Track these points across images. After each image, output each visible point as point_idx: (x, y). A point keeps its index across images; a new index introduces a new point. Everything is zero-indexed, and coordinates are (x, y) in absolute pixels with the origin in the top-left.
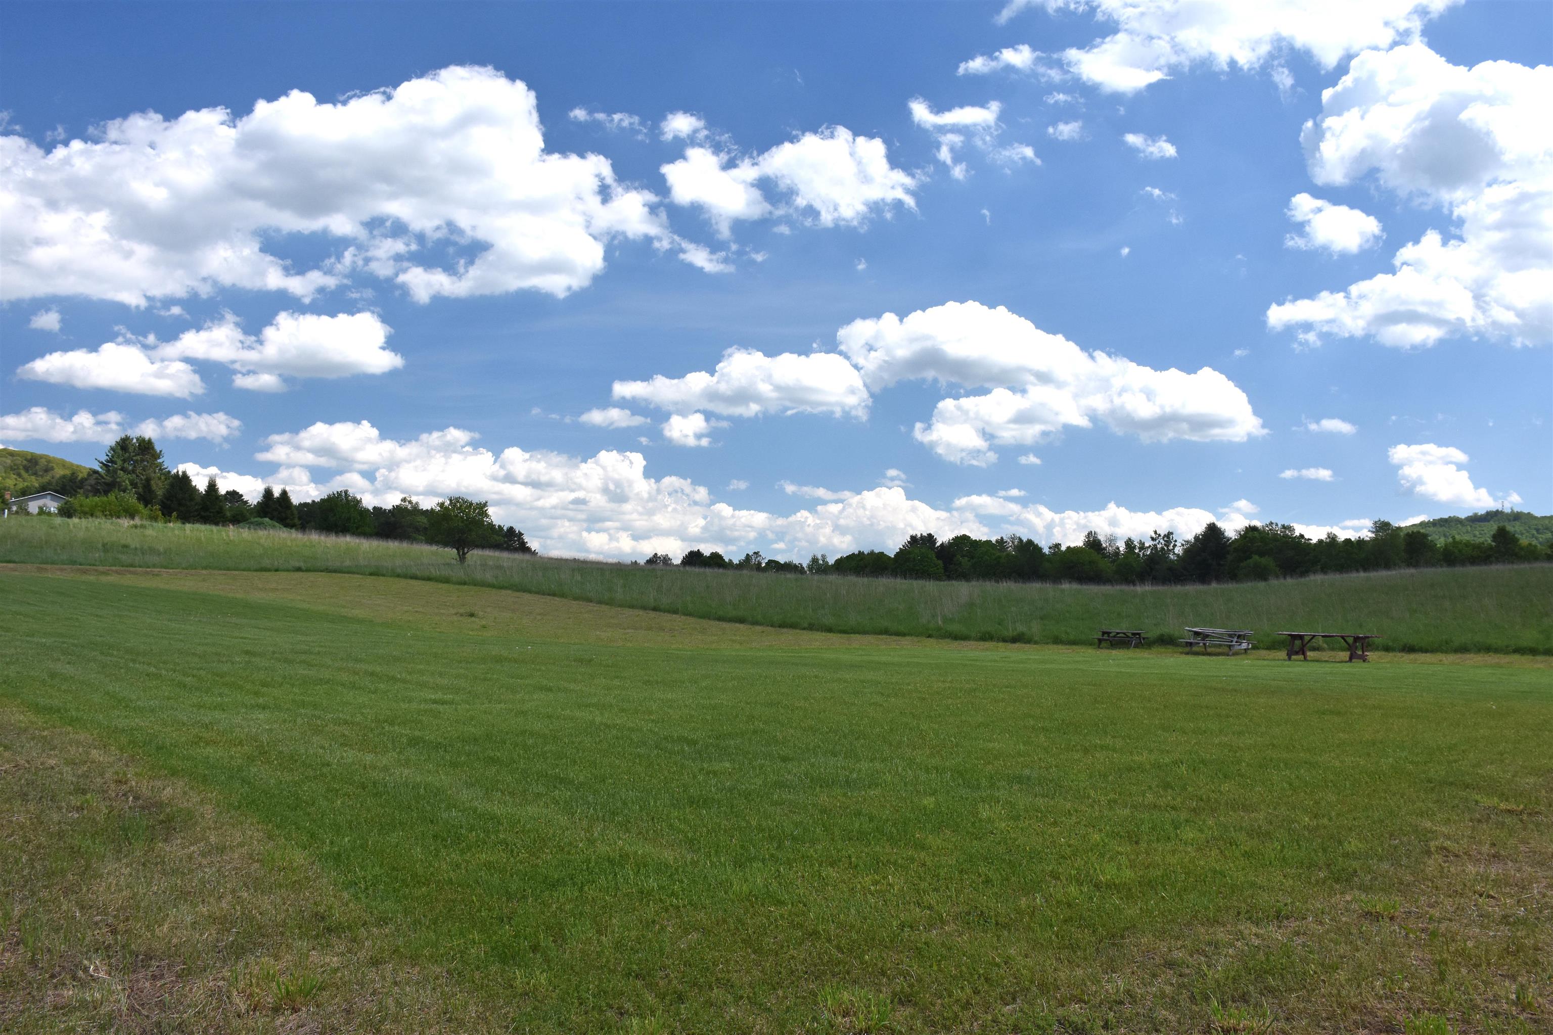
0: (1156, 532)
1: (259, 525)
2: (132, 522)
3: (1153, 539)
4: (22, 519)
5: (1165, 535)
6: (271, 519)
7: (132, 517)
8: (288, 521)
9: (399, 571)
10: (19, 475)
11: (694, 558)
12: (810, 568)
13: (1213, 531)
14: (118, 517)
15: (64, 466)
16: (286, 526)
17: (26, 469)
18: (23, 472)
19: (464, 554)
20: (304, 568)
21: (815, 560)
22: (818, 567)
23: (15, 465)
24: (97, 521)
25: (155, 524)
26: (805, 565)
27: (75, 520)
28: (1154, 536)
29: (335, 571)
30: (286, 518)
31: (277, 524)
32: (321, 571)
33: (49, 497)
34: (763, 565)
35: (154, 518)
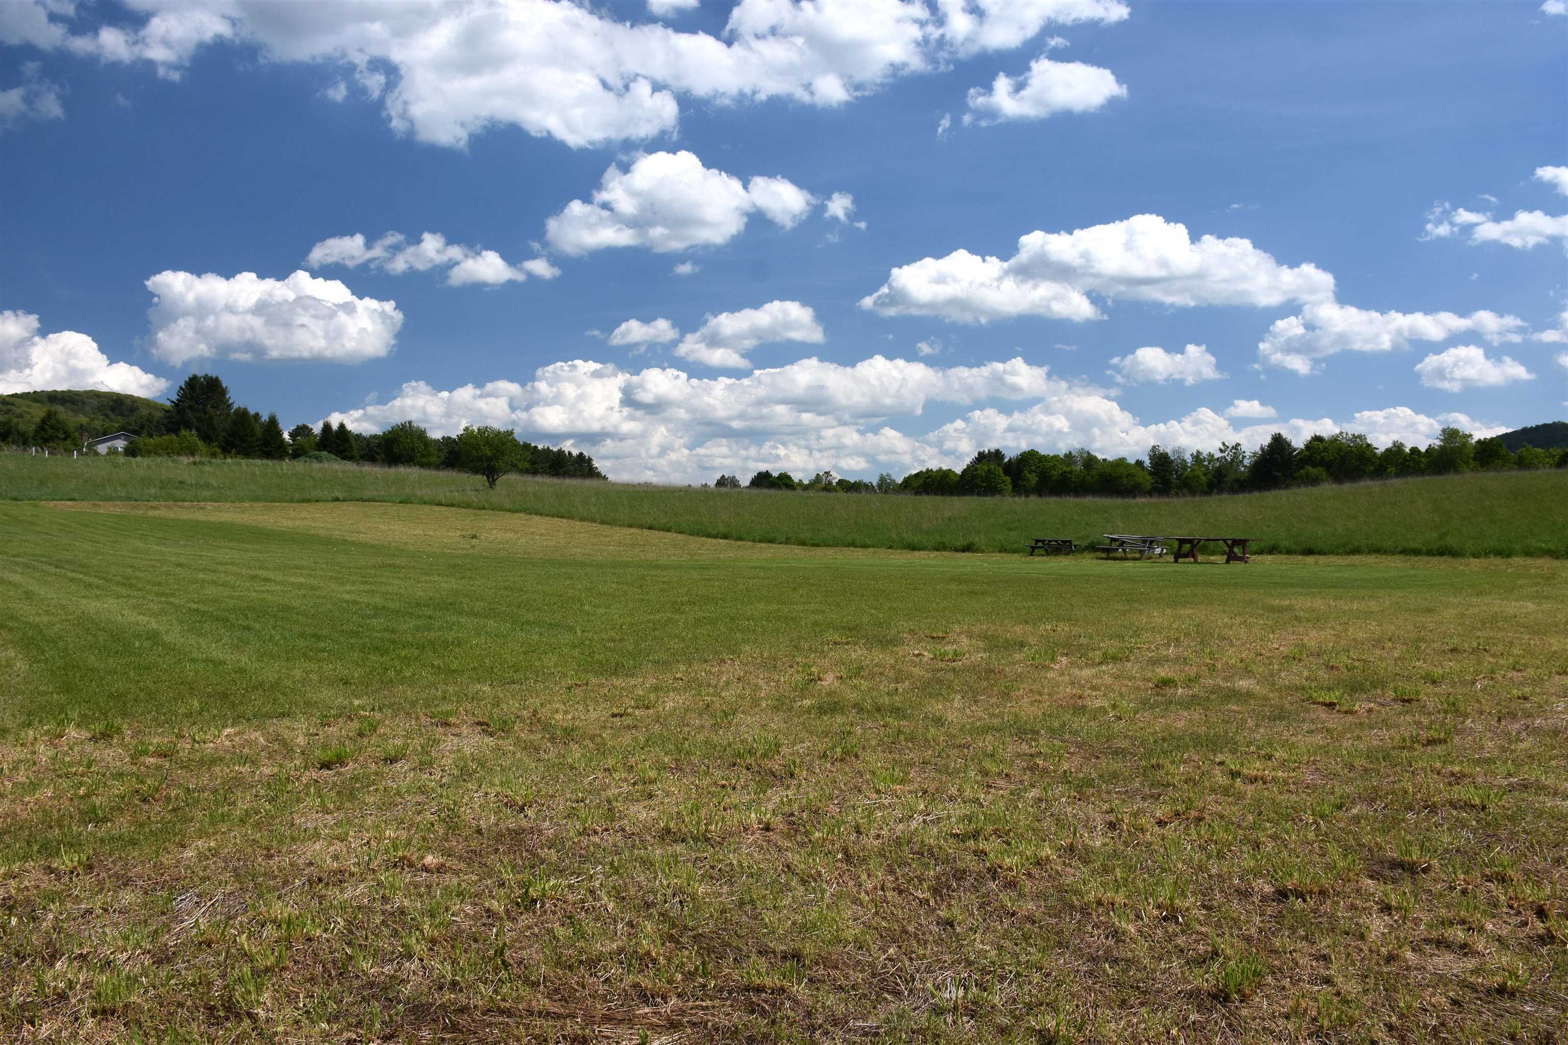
0: (1224, 444)
1: (319, 459)
2: (191, 459)
3: (1221, 451)
4: (89, 460)
5: (1233, 447)
6: (329, 452)
7: (193, 454)
8: (347, 453)
9: (426, 498)
10: (106, 416)
11: (763, 480)
12: (880, 486)
13: (1278, 442)
14: (179, 455)
15: (148, 405)
16: (344, 458)
17: (113, 409)
18: (109, 413)
19: (494, 480)
20: (341, 498)
21: (882, 479)
22: (885, 486)
23: (102, 406)
24: (159, 459)
25: (214, 461)
26: (875, 484)
27: (139, 459)
28: (1222, 447)
29: (369, 500)
30: (345, 451)
31: (333, 457)
32: (358, 500)
33: (123, 437)
34: (834, 484)
35: (214, 455)
